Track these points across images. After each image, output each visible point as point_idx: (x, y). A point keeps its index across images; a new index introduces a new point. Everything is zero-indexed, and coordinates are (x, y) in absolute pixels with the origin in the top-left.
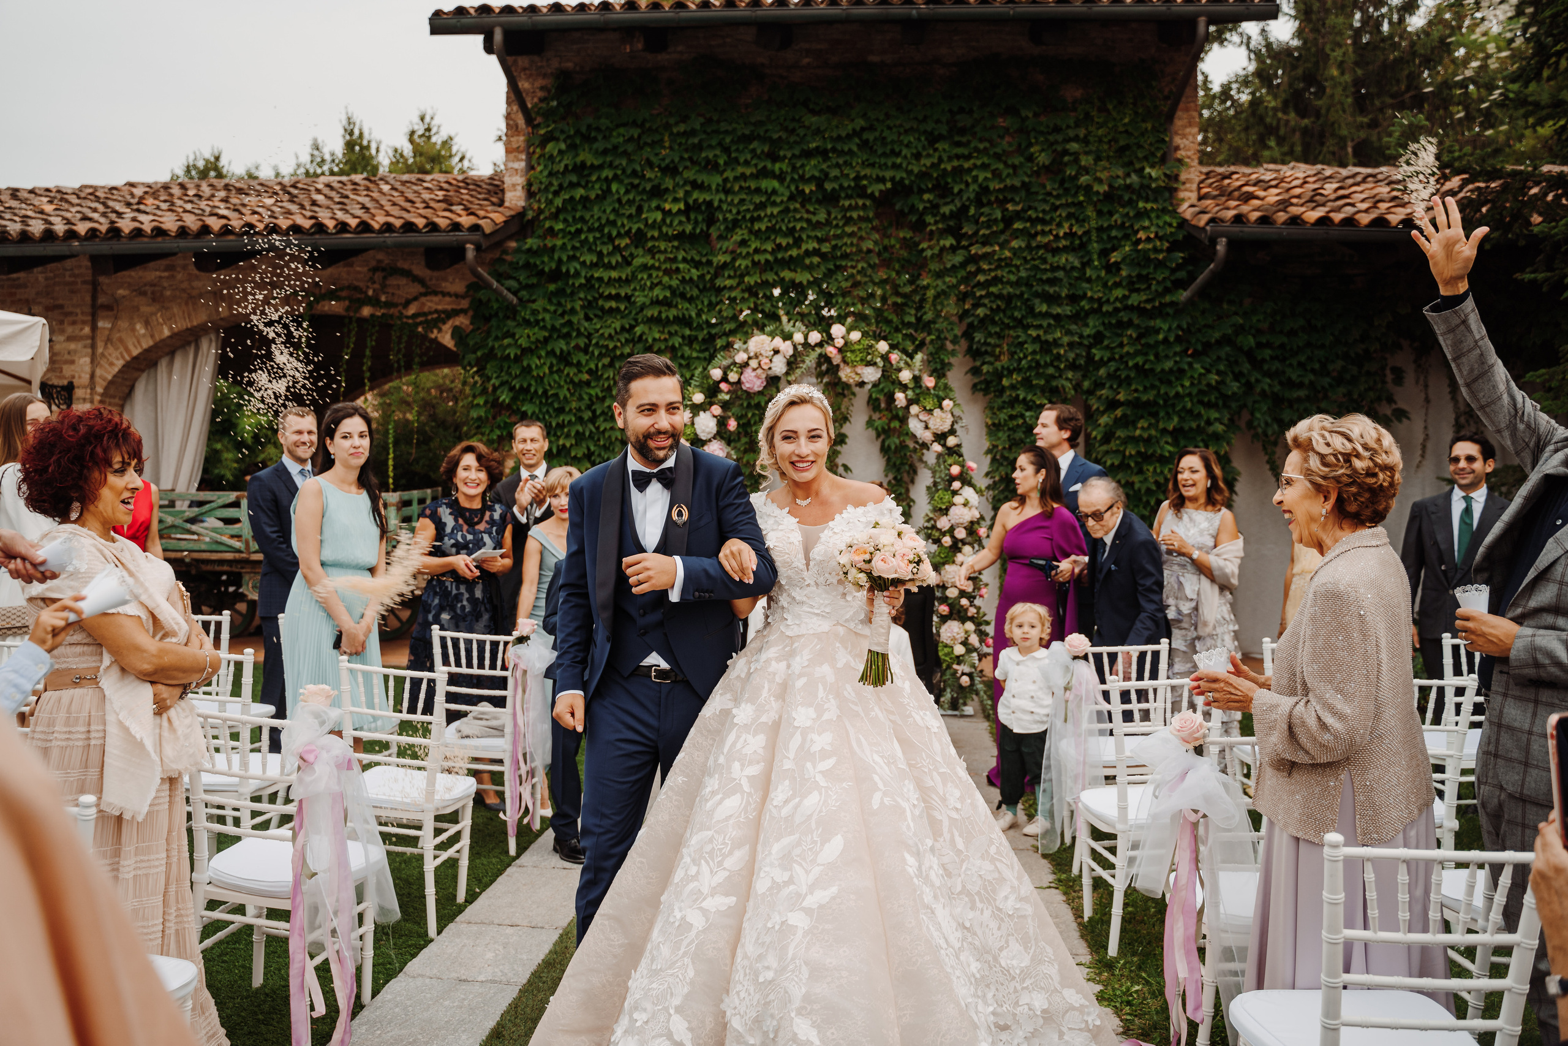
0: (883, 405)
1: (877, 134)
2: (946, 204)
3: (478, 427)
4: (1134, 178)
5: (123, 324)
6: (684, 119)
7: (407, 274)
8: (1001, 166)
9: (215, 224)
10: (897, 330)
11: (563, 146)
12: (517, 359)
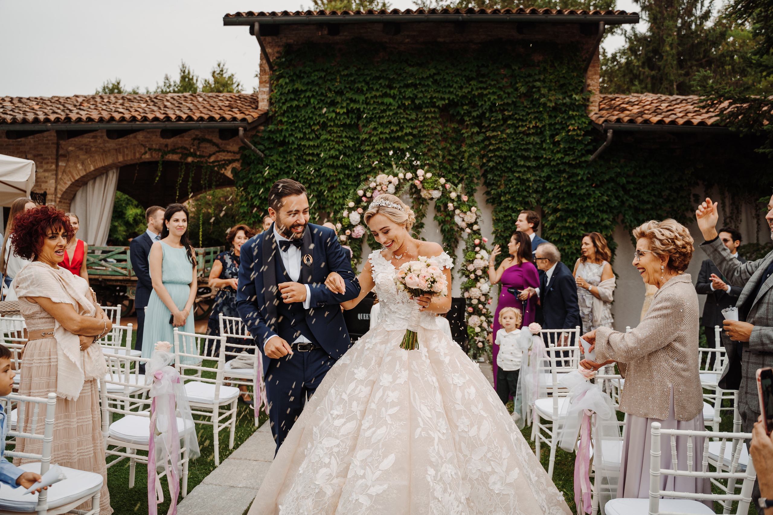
0: (442, 209)
1: (441, 77)
2: (475, 111)
3: (243, 217)
4: (568, 100)
5: (71, 164)
6: (347, 68)
7: (210, 141)
8: (502, 93)
9: (117, 116)
10: (450, 172)
11: (287, 81)
12: (263, 184)
